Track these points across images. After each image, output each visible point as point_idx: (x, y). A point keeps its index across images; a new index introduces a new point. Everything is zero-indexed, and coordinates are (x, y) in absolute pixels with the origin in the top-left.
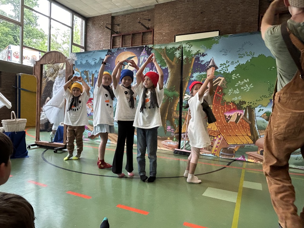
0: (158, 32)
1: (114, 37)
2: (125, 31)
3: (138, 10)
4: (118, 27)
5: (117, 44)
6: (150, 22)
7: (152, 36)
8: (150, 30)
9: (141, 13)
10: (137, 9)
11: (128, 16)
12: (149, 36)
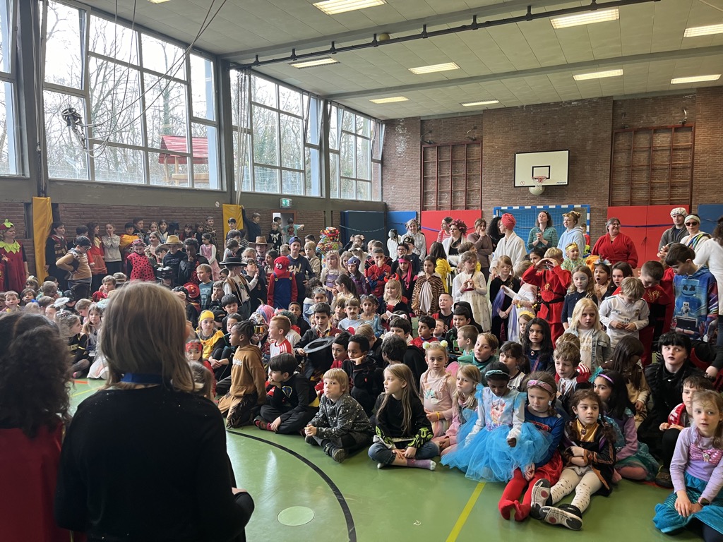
0: (488, 144)
1: (424, 148)
2: (441, 141)
3: (460, 115)
4: (430, 135)
5: (430, 157)
6: (476, 131)
7: (480, 148)
8: (478, 142)
9: (464, 118)
10: (458, 113)
11: (445, 120)
12: (476, 149)
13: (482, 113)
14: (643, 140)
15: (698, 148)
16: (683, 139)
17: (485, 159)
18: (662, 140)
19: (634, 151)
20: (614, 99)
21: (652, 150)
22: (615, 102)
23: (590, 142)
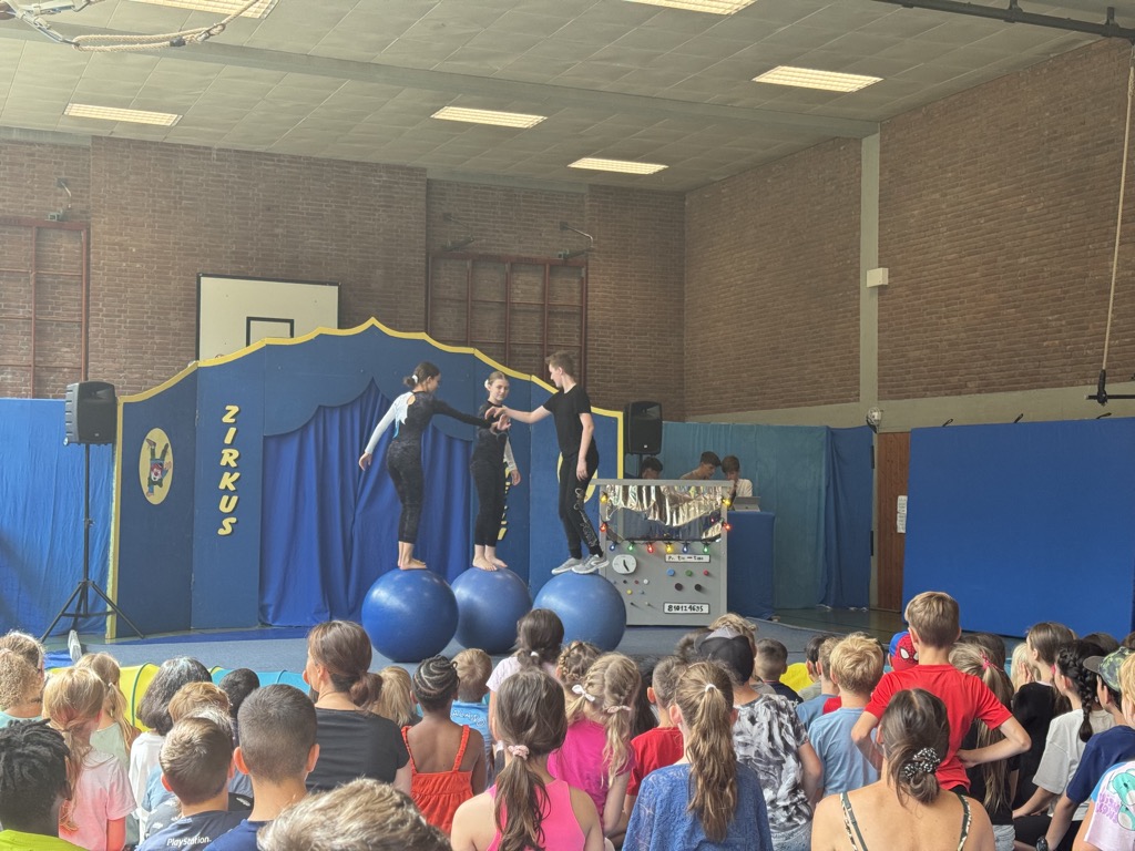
0: (107, 238)
7: (80, 244)
8: (74, 225)
9: (24, 149)
12: (64, 247)
13: (89, 144)
14: (489, 284)
15: (595, 315)
16: (565, 291)
17: (99, 279)
18: (527, 288)
19: (473, 308)
20: (430, 176)
21: (508, 308)
22: (429, 183)
23: (379, 272)
